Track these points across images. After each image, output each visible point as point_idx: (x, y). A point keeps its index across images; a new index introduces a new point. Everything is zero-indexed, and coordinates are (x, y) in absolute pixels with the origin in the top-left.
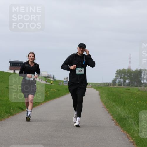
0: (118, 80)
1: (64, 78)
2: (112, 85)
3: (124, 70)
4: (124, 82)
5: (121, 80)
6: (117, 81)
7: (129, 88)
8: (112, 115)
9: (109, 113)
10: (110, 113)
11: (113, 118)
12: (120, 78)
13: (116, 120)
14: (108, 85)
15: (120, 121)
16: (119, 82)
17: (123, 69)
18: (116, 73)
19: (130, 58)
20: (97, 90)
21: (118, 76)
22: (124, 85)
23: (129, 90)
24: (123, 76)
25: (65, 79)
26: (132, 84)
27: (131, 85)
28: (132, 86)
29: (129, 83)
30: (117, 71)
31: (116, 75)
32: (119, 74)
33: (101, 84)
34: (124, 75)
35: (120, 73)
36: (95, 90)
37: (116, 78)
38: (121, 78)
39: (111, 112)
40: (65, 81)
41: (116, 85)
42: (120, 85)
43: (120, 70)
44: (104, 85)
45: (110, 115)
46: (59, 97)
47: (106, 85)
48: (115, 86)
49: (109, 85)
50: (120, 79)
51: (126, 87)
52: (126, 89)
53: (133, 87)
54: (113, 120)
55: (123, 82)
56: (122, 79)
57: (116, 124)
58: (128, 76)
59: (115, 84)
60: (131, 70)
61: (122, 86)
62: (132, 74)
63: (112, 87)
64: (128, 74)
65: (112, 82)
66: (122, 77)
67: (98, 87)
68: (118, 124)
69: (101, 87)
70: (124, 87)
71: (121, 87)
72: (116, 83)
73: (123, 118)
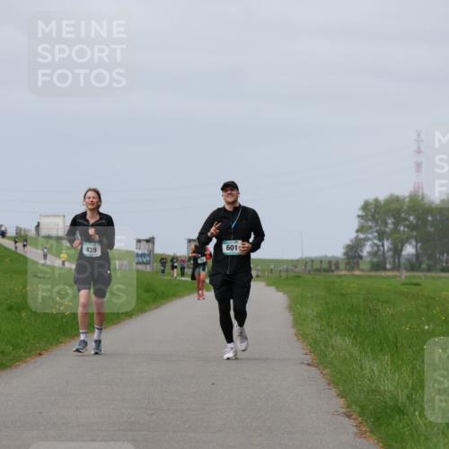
0: (368, 244)
1: (139, 241)
2: (342, 266)
3: (394, 200)
4: (397, 251)
5: (383, 245)
6: (367, 249)
7: (415, 277)
8: (342, 395)
9: (329, 384)
10: (336, 385)
11: (349, 406)
12: (376, 234)
13: (362, 414)
14: (326, 267)
15: (378, 419)
16: (373, 254)
17: (392, 196)
18: (361, 213)
19: (419, 151)
20: (278, 289)
21: (371, 228)
22: (396, 268)
23: (417, 285)
24: (391, 226)
25: (144, 244)
26: (429, 259)
27: (424, 266)
28: (429, 269)
29: (417, 255)
30: (366, 207)
31: (362, 221)
32: (374, 218)
33: (295, 263)
34: (396, 224)
35: (377, 216)
36: (271, 290)
37: (362, 236)
38: (381, 236)
39: (341, 380)
40: (143, 255)
41: (361, 267)
42: (378, 266)
43: (376, 201)
44: (309, 267)
45: (333, 392)
46: (115, 324)
47: (317, 266)
48: (357, 273)
49: (333, 268)
50: (376, 241)
51: (404, 274)
52: (404, 284)
53: (433, 274)
54: (349, 416)
55: (391, 253)
56: (388, 239)
57: (361, 434)
58: (412, 227)
59: (358, 263)
60: (426, 201)
61: (385, 269)
62: (430, 218)
63: (345, 276)
64: (412, 218)
65: (346, 254)
66: (387, 230)
67: (284, 275)
68: (372, 432)
69: (298, 277)
70: (396, 273)
71: (383, 273)
72: (361, 257)
73: (392, 404)
